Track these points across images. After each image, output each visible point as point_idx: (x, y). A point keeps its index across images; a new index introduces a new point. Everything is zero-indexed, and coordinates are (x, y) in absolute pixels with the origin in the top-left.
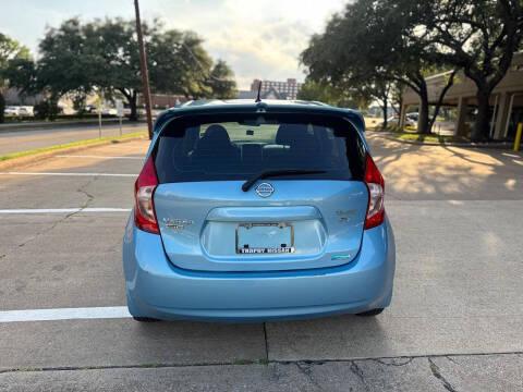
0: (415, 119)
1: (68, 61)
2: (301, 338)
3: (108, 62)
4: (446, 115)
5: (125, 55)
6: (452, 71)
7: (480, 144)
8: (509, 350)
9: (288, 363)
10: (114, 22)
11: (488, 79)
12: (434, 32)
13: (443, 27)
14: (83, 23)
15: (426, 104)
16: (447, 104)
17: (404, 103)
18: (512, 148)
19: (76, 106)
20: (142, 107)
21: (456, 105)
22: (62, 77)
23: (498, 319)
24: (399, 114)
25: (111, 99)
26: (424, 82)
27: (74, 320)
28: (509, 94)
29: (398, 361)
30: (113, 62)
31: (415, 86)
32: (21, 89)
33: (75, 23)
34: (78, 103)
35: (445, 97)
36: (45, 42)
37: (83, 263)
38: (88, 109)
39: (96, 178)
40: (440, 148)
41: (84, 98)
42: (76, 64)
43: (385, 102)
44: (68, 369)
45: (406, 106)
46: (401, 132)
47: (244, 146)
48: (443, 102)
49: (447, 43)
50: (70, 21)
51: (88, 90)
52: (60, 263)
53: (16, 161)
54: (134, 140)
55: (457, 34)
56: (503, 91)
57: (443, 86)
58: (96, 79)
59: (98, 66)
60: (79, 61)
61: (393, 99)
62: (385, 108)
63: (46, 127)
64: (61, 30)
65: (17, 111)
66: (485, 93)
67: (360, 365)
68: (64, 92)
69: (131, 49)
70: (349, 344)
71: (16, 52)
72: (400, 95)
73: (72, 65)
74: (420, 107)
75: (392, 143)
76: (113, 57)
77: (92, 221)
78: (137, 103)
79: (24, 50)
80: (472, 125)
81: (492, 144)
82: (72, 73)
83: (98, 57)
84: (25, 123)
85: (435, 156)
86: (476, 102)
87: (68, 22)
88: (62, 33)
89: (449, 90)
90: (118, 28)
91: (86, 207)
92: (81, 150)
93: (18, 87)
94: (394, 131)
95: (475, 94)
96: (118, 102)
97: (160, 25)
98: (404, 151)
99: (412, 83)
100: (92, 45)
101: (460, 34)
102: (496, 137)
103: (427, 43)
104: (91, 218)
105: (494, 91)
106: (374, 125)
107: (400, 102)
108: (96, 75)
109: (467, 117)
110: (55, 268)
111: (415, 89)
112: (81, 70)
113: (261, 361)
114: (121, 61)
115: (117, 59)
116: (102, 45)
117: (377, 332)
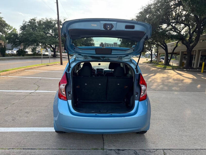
0: (163, 59)
1: (31, 34)
2: (116, 141)
3: (46, 35)
4: (176, 58)
5: (52, 32)
6: (177, 41)
7: (188, 70)
8: (193, 148)
9: (111, 150)
10: (49, 20)
11: (191, 45)
12: (170, 27)
13: (174, 25)
14: (37, 20)
15: (167, 53)
16: (176, 54)
17: (159, 53)
18: (201, 71)
19: (33, 51)
20: (58, 52)
21: (179, 54)
22: (28, 40)
23: (190, 136)
24: (157, 57)
25: (46, 49)
26: (166, 45)
27: (33, 132)
28: (199, 51)
29: (152, 151)
30: (48, 35)
31: (163, 47)
32: (12, 44)
33: (34, 20)
34: (33, 50)
35: (175, 51)
37: (36, 111)
38: (37, 52)
39: (40, 79)
40: (172, 71)
41: (36, 48)
42: (34, 35)
43: (151, 52)
44: (32, 149)
45: (160, 54)
46: (158, 64)
47: (97, 69)
48: (174, 53)
49: (175, 31)
50: (33, 19)
51: (38, 45)
52: (28, 111)
53: (10, 72)
54: (55, 65)
55: (179, 28)
56: (197, 50)
57: (174, 47)
58: (41, 41)
59: (42, 36)
60: (35, 34)
61: (155, 51)
62: (151, 54)
63: (21, 59)
64: (29, 22)
65: (10, 52)
66: (190, 50)
67: (138, 152)
68: (29, 46)
69: (55, 30)
70: (134, 144)
71: (11, 30)
72: (157, 50)
73: (32, 36)
74: (165, 54)
75: (154, 69)
76: (48, 33)
77: (39, 96)
78: (56, 51)
79: (15, 29)
80: (185, 62)
81: (193, 70)
82: (32, 38)
83: (42, 33)
84: (13, 57)
85: (169, 74)
86: (186, 53)
87: (32, 20)
88: (29, 24)
89: (176, 49)
90: (50, 22)
91: (37, 90)
92: (34, 68)
93: (11, 43)
94: (155, 63)
95: (186, 50)
96: (49, 50)
98: (158, 72)
99: (162, 45)
100: (40, 28)
101: (180, 28)
102: (195, 67)
103: (167, 31)
104: (39, 94)
105: (193, 49)
106: (147, 61)
107: (157, 52)
108: (41, 39)
109: (183, 59)
110: (26, 113)
111: (163, 48)
112: (36, 37)
113: (101, 149)
114: (51, 34)
115: (49, 34)
116: (44, 28)
117: (144, 140)
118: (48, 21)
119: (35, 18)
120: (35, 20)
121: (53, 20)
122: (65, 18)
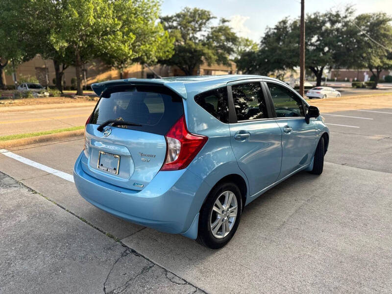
1: (274, 50)
9: (125, 246)
10: (313, 17)
29: (176, 280)
33: (285, 22)
36: (264, 38)
42: (278, 51)
50: (282, 21)
60: (280, 49)
64: (275, 29)
67: (153, 268)
71: (250, 47)
73: (275, 52)
79: (255, 45)
87: (280, 23)
88: (276, 31)
90: (316, 20)
97: (351, 13)
100: (293, 36)
113: (116, 239)
114: (315, 46)
118: (311, 18)
119: (286, 18)
120: (287, 22)
121: (321, 14)
122: (349, 6)
